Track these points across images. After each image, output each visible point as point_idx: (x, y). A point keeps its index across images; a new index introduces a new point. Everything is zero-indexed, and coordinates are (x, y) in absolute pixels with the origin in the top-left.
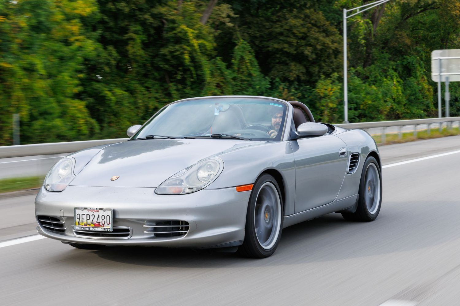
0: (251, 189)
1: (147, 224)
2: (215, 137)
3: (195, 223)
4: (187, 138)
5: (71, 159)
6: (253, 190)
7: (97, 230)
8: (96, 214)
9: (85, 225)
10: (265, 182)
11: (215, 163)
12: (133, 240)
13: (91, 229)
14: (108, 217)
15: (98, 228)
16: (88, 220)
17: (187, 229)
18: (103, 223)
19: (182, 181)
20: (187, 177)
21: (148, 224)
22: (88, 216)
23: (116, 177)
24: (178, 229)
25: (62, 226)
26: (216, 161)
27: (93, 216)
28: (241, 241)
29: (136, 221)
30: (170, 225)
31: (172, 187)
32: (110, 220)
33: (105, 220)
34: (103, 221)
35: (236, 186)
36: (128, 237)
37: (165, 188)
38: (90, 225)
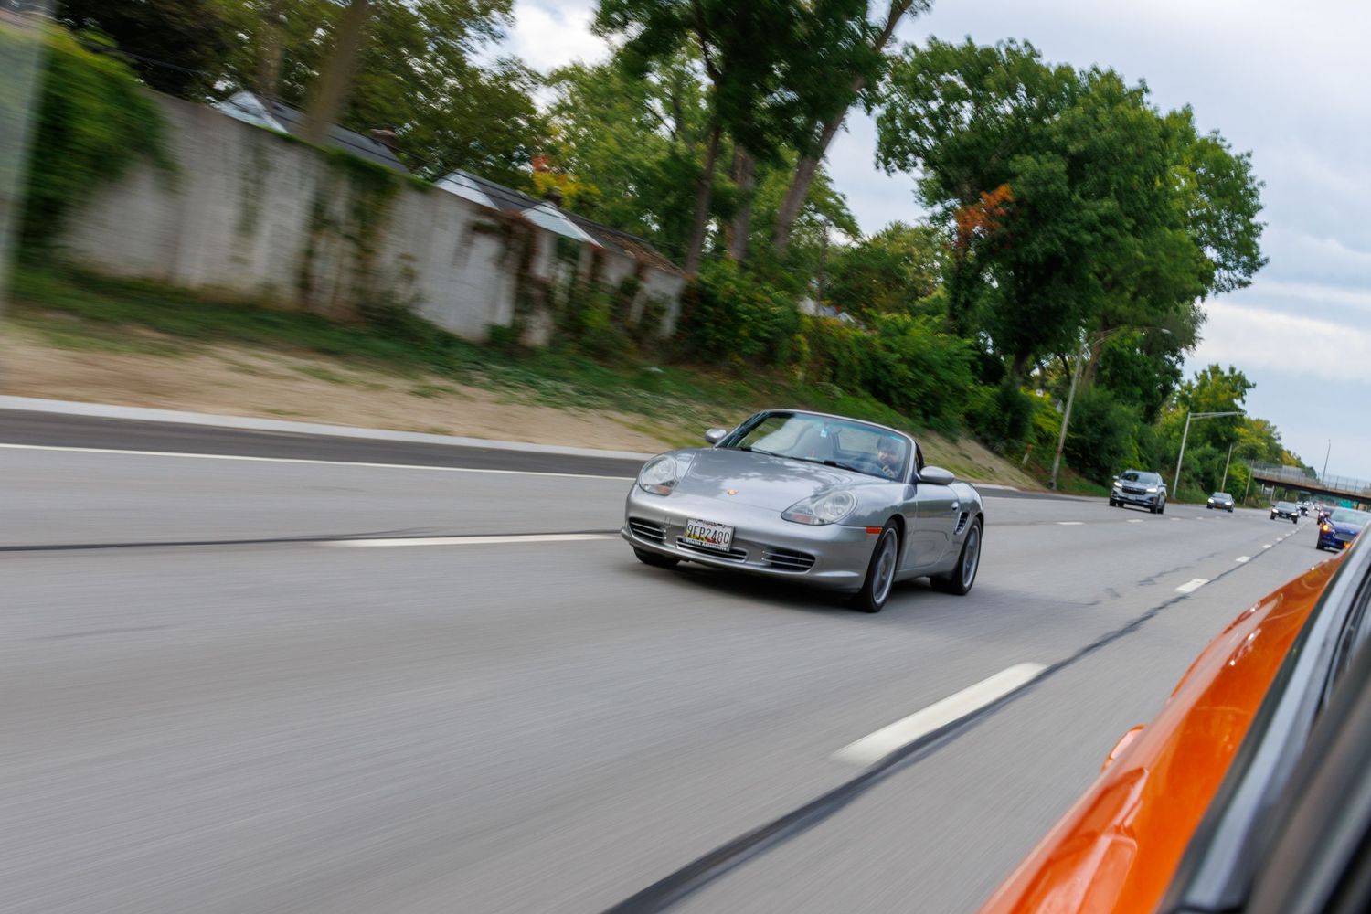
0: (880, 532)
3: (820, 559)
7: (710, 548)
8: (713, 529)
9: (699, 540)
12: (747, 565)
13: (703, 545)
14: (727, 535)
15: (712, 545)
16: (701, 534)
17: (811, 564)
19: (811, 511)
22: (703, 530)
24: (801, 562)
25: (661, 534)
26: (849, 495)
27: (709, 531)
29: (755, 545)
30: (792, 556)
31: (799, 515)
32: (728, 538)
33: (723, 538)
34: (720, 539)
36: (743, 561)
37: (791, 514)
38: (703, 540)
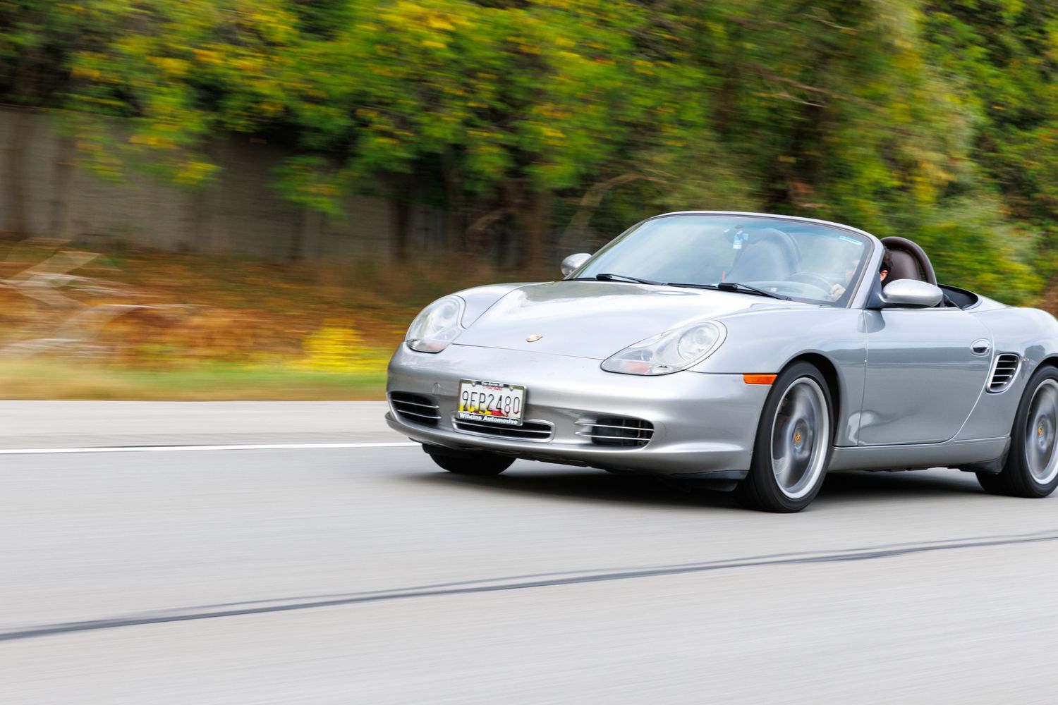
0: (771, 382)
1: (583, 418)
2: (724, 288)
3: (665, 426)
5: (458, 301)
6: (774, 384)
7: (495, 422)
8: (497, 393)
9: (476, 412)
10: (799, 376)
11: (711, 329)
12: (554, 445)
13: (486, 419)
14: (517, 400)
16: (481, 404)
17: (649, 435)
18: (507, 410)
19: (651, 354)
20: (660, 349)
21: (586, 419)
23: (538, 337)
24: (635, 433)
25: (434, 412)
26: (713, 326)
27: (491, 397)
28: (742, 472)
29: (563, 412)
31: (631, 362)
32: (518, 406)
33: (511, 406)
34: (508, 407)
35: (744, 374)
36: (547, 440)
37: (619, 363)
38: (484, 412)
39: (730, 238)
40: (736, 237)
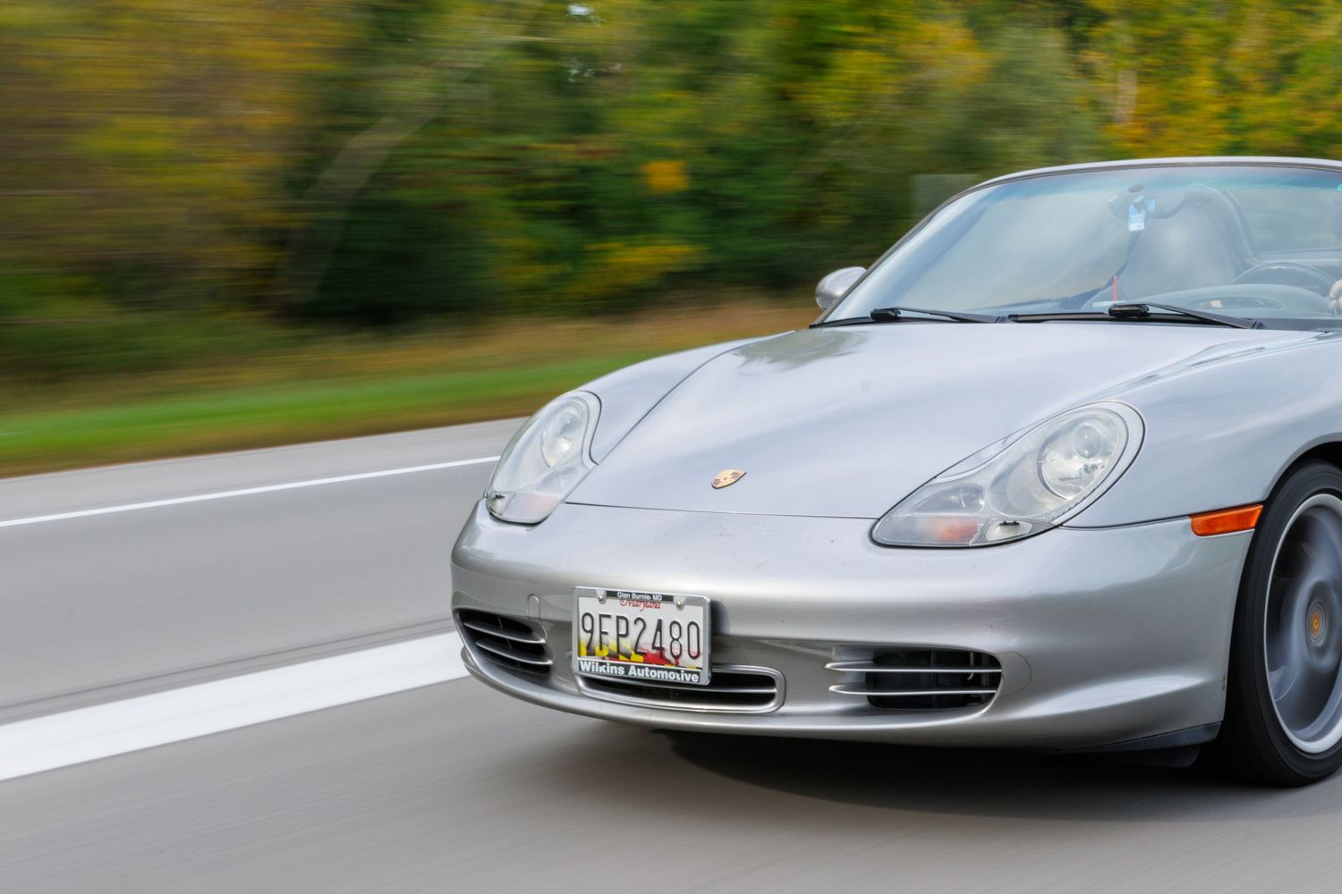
0: (1253, 523)
1: (838, 658)
2: (1123, 315)
3: (1025, 659)
4: (1020, 319)
5: (584, 402)
6: (1258, 527)
7: (653, 677)
8: (651, 616)
9: (613, 656)
10: (1308, 494)
11: (1109, 423)
12: (789, 718)
13: (632, 672)
14: (693, 629)
15: (657, 669)
16: (622, 639)
17: (994, 681)
18: (676, 652)
19: (978, 492)
20: (1000, 479)
21: (844, 658)
22: (623, 623)
23: (734, 475)
24: (962, 681)
25: (539, 651)
26: (1111, 416)
27: (640, 625)
28: (1208, 727)
29: (798, 649)
30: (928, 667)
31: (939, 517)
32: (699, 641)
33: (684, 641)
34: (676, 645)
35: (1191, 516)
36: (769, 707)
37: (910, 520)
38: (628, 656)
39: (1121, 212)
40: (1132, 207)
